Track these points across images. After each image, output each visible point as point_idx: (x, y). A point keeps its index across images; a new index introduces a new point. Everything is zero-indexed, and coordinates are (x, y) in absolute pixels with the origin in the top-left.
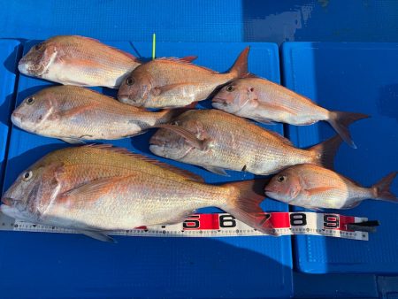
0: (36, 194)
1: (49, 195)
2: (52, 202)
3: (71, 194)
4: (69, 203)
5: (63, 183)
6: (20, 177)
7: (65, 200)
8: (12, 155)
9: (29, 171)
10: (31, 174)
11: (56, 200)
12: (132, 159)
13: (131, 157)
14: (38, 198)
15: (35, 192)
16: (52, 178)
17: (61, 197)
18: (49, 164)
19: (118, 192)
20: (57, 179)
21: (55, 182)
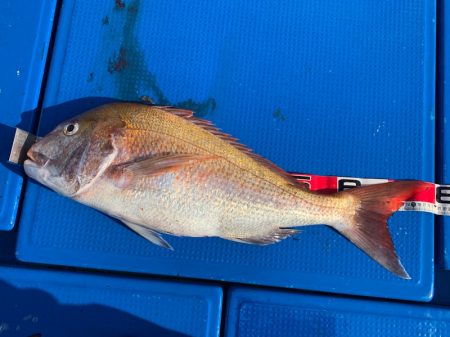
0: (79, 158)
1: (98, 163)
2: (100, 173)
3: (129, 169)
4: (122, 180)
5: (120, 151)
6: (59, 128)
7: (119, 176)
8: (49, 103)
9: (74, 122)
10: (77, 127)
11: (105, 173)
12: (218, 139)
13: (217, 137)
14: (81, 164)
15: (78, 154)
16: (106, 140)
17: (114, 171)
18: (105, 120)
19: (192, 182)
20: (113, 144)
21: (109, 148)
